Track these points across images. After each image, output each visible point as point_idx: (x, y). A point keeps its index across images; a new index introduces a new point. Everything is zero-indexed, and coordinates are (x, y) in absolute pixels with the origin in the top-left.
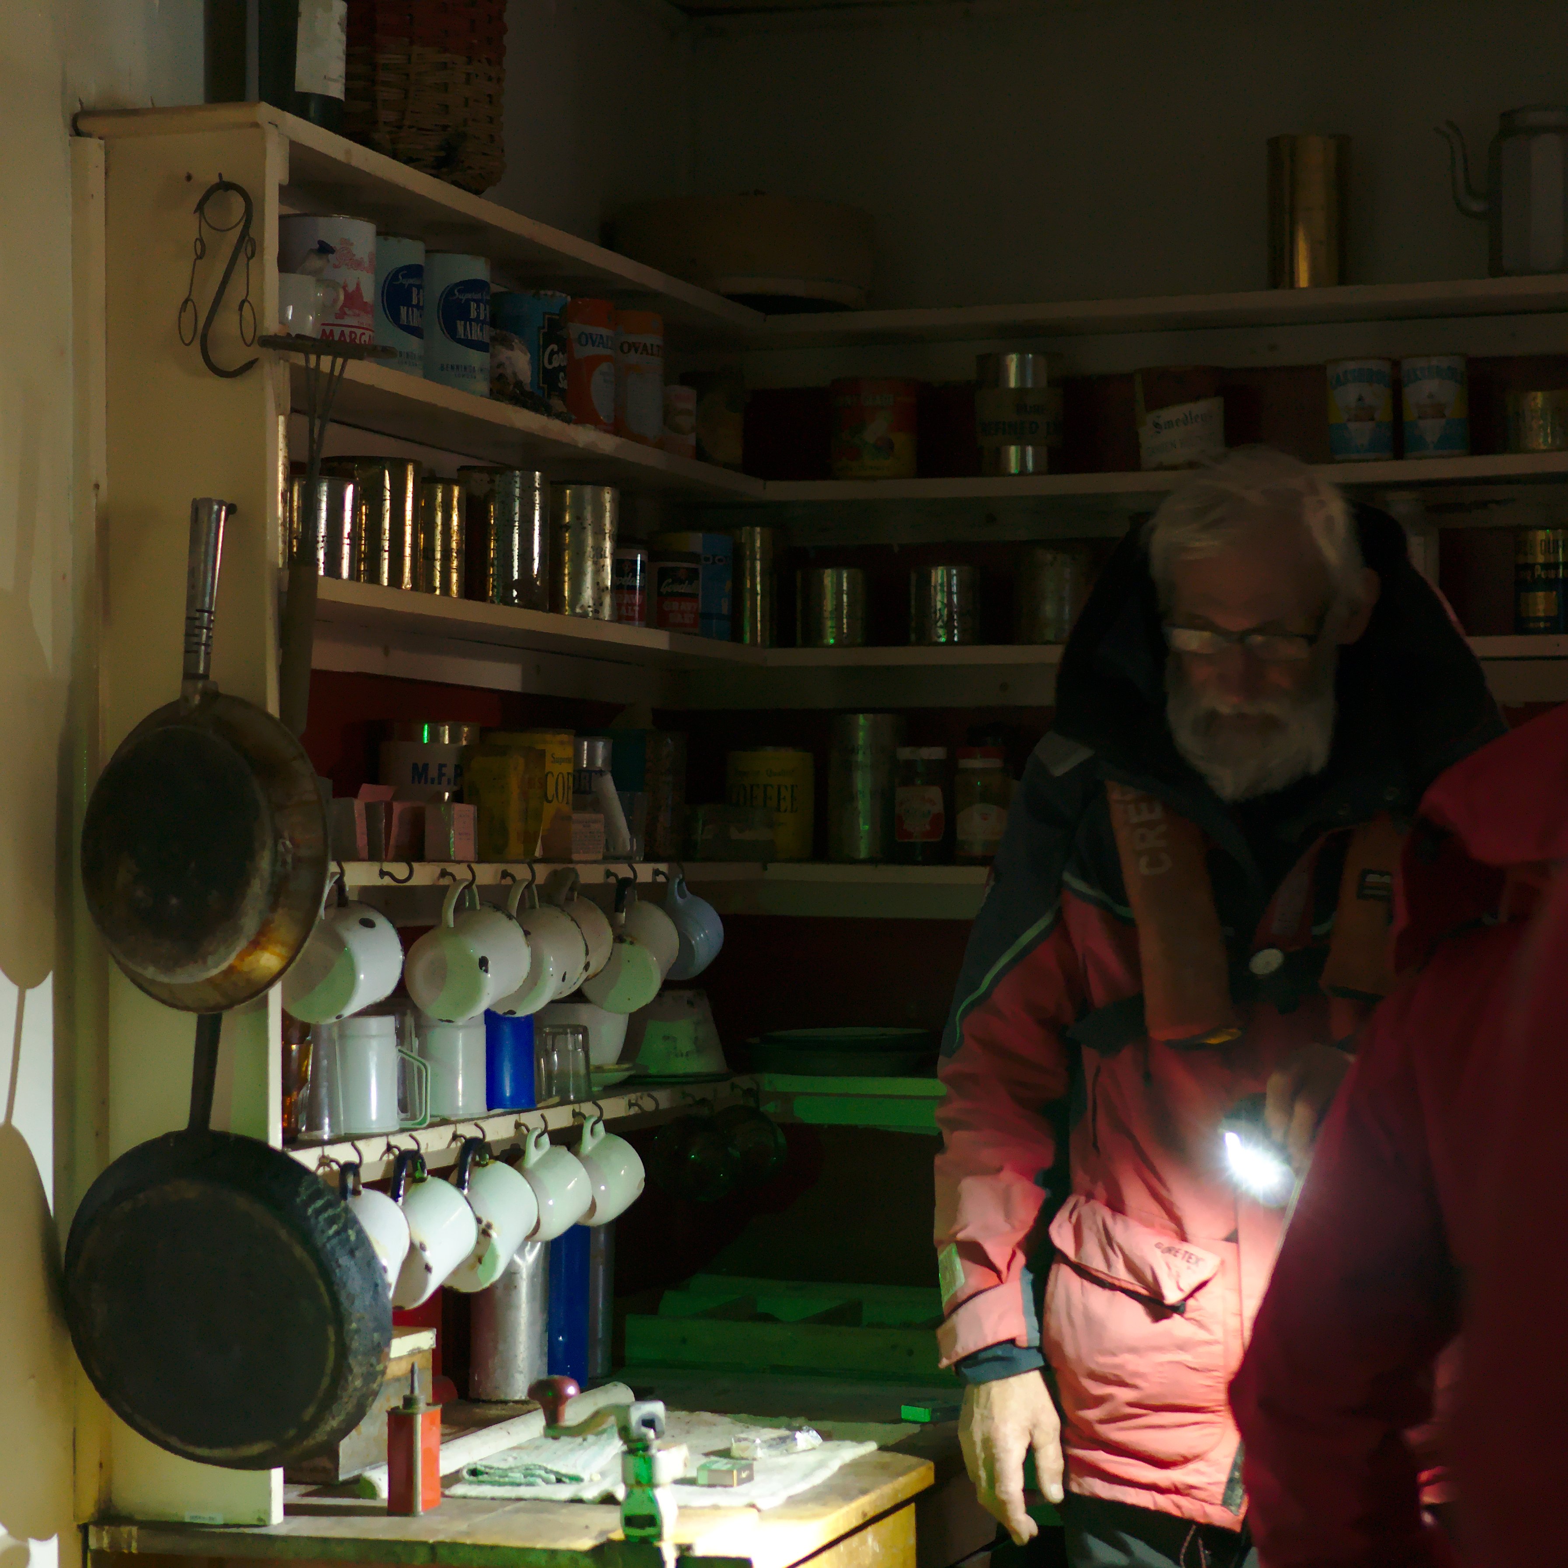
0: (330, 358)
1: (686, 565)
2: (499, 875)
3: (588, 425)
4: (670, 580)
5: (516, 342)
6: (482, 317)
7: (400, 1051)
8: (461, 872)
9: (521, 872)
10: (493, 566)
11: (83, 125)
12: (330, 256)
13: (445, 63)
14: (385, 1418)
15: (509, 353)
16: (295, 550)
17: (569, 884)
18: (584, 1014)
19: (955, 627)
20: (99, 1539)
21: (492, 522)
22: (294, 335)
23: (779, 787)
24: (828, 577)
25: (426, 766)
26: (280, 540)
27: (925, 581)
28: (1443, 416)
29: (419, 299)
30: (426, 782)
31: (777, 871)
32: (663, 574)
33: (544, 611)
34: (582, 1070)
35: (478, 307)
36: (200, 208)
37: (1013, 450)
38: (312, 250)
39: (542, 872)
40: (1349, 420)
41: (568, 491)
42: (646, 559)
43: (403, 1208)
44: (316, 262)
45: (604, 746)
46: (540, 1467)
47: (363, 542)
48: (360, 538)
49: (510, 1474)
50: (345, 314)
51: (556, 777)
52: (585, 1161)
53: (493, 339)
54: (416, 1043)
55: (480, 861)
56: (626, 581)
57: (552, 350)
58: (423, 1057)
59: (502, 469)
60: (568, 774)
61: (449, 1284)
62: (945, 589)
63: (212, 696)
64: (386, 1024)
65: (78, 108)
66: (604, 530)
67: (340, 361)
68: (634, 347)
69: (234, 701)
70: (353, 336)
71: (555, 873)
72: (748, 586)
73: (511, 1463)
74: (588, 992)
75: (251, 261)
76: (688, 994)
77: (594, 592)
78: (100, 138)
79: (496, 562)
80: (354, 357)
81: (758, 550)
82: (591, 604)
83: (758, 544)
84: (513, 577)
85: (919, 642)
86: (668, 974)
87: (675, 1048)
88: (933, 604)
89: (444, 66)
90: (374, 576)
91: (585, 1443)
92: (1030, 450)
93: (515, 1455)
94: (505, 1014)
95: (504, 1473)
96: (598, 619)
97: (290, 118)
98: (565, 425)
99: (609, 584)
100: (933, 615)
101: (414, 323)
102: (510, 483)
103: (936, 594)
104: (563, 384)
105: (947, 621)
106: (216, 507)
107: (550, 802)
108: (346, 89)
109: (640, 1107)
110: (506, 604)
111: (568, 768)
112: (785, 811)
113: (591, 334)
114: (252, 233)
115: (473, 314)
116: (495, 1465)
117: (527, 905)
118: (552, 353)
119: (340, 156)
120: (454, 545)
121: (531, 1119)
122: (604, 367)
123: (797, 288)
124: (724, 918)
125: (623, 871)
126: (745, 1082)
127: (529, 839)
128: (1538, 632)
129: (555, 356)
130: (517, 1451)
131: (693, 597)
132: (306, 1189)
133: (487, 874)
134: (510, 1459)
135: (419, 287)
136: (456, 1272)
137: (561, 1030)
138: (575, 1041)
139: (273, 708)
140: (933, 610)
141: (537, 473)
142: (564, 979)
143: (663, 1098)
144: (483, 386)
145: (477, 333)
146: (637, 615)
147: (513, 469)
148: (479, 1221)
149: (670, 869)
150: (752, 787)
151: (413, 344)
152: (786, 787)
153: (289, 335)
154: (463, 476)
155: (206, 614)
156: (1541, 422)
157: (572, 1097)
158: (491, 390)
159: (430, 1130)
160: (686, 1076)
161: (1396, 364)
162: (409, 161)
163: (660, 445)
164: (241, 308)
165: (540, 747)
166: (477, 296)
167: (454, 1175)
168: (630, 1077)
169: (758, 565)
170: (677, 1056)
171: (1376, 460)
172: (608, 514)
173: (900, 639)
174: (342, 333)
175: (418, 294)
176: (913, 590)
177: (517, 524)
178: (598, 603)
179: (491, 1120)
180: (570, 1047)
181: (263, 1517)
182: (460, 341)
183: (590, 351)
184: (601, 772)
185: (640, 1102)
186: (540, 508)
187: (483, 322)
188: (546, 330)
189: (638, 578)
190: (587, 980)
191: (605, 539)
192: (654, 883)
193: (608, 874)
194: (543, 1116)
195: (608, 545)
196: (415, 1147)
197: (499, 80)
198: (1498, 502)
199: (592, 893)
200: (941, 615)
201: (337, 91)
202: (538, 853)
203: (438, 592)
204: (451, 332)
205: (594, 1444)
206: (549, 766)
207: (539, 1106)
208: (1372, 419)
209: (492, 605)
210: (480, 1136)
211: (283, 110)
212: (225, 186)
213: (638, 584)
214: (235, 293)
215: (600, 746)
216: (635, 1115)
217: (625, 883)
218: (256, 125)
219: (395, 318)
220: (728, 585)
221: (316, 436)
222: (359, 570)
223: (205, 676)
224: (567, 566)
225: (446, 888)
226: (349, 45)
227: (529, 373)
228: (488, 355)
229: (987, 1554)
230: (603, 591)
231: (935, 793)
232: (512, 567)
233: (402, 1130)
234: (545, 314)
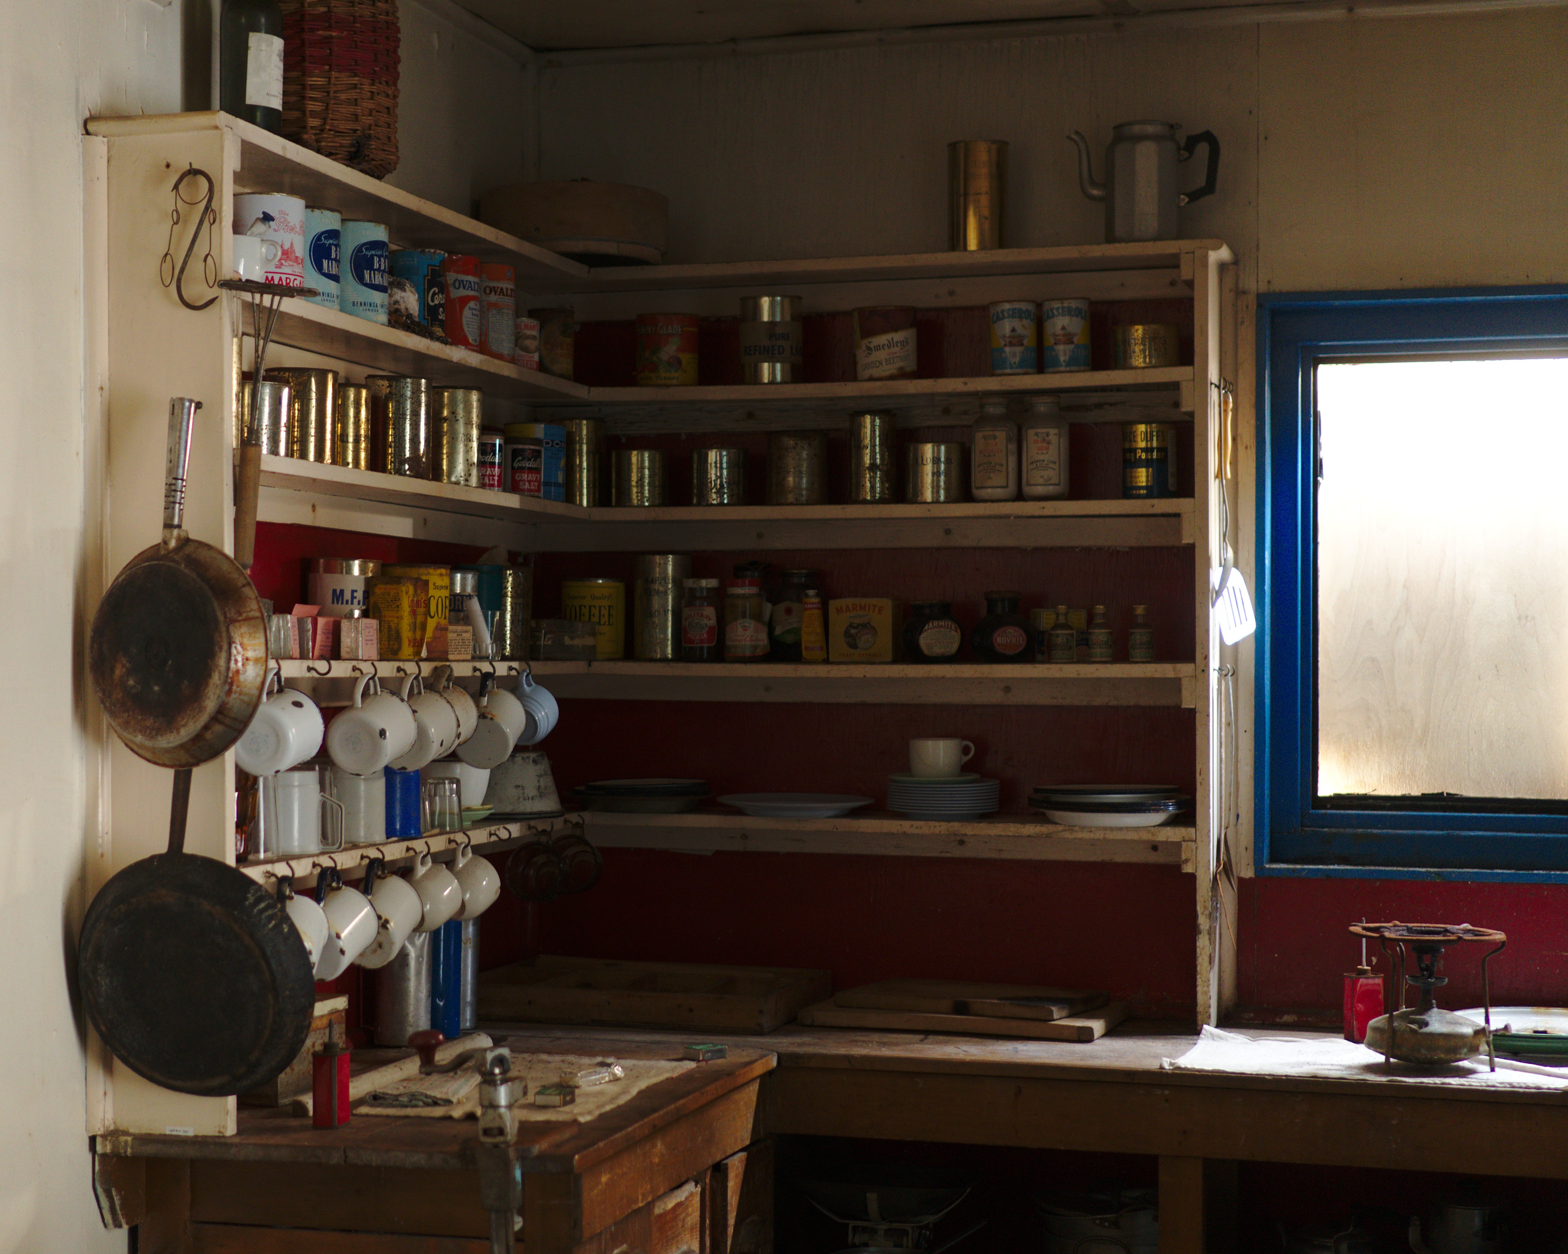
0: (270, 296)
1: (532, 447)
2: (395, 670)
3: (460, 346)
4: (520, 458)
5: (408, 286)
6: (382, 268)
7: (322, 796)
8: (367, 668)
9: (411, 668)
10: (391, 447)
11: (91, 127)
12: (271, 223)
13: (355, 84)
14: (310, 1058)
15: (403, 294)
16: (246, 435)
17: (446, 676)
18: (459, 770)
19: (725, 493)
20: (105, 1146)
21: (391, 415)
22: (244, 280)
23: (600, 607)
24: (634, 457)
25: (342, 591)
26: (234, 428)
27: (704, 460)
28: (1072, 343)
29: (336, 255)
30: (342, 603)
31: (599, 667)
32: (515, 454)
33: (428, 479)
34: (456, 810)
35: (380, 260)
36: (176, 187)
37: (766, 366)
38: (258, 219)
39: (427, 668)
40: (1005, 345)
41: (446, 394)
42: (502, 441)
43: (324, 909)
44: (260, 228)
45: (473, 577)
46: (422, 1094)
47: (296, 429)
48: (294, 427)
49: (400, 1099)
50: (282, 264)
51: (436, 598)
52: (458, 875)
53: (391, 284)
54: (335, 791)
55: (381, 660)
56: (489, 459)
57: (435, 291)
58: (340, 801)
59: (396, 379)
60: (446, 597)
61: (358, 962)
62: (718, 465)
63: (185, 541)
64: (311, 777)
65: (87, 115)
66: (472, 421)
67: (277, 298)
68: (493, 290)
69: (200, 544)
70: (288, 281)
71: (436, 668)
72: (578, 462)
73: (402, 1090)
74: (460, 753)
75: (213, 226)
76: (533, 755)
77: (464, 466)
78: (104, 137)
79: (393, 444)
80: (286, 296)
81: (584, 437)
82: (462, 474)
83: (585, 432)
84: (405, 455)
85: (699, 504)
86: (518, 741)
87: (524, 793)
88: (709, 477)
89: (355, 87)
90: (304, 455)
91: (456, 1076)
92: (778, 366)
93: (405, 1085)
94: (399, 769)
95: (396, 1097)
96: (467, 486)
97: (241, 123)
98: (444, 346)
99: (475, 460)
100: (710, 485)
101: (334, 272)
102: (403, 388)
103: (711, 469)
104: (441, 317)
105: (720, 489)
106: (187, 404)
107: (432, 617)
108: (284, 103)
109: (497, 836)
110: (401, 474)
111: (445, 593)
112: (604, 624)
113: (463, 281)
114: (214, 205)
115: (376, 266)
116: (390, 1092)
117: (416, 691)
118: (434, 294)
119: (278, 151)
120: (362, 432)
121: (419, 845)
122: (472, 304)
123: (611, 248)
124: (559, 701)
125: (486, 667)
126: (574, 817)
127: (417, 645)
128: (1139, 497)
129: (437, 296)
130: (406, 1082)
131: (537, 470)
132: (253, 896)
133: (387, 669)
134: (401, 1088)
135: (337, 246)
136: (362, 955)
137: (441, 781)
138: (451, 790)
139: (229, 549)
140: (709, 480)
141: (423, 381)
142: (441, 745)
143: (515, 830)
144: (383, 318)
145: (378, 280)
146: (496, 483)
147: (405, 377)
148: (379, 917)
149: (520, 666)
150: (580, 606)
151: (331, 286)
152: (605, 607)
153: (240, 280)
154: (369, 382)
155: (180, 481)
156: (1142, 347)
157: (448, 829)
158: (389, 320)
159: (344, 853)
160: (531, 813)
161: (1039, 306)
162: (329, 155)
163: (513, 360)
164: (205, 260)
165: (424, 578)
166: (379, 253)
167: (362, 886)
168: (491, 814)
169: (585, 447)
170: (524, 799)
171: (1025, 374)
172: (475, 410)
173: (685, 501)
174: (280, 279)
175: (336, 250)
176: (695, 466)
177: (408, 417)
178: (468, 475)
179: (389, 846)
180: (448, 793)
181: (222, 1130)
182: (366, 285)
183: (462, 292)
184: (470, 597)
185: (498, 833)
186: (426, 405)
187: (384, 271)
188: (429, 277)
189: (497, 456)
190: (459, 745)
191: (472, 428)
192: (509, 676)
193: (475, 669)
194: (426, 843)
195: (475, 433)
196: (333, 865)
197: (395, 97)
198: (1111, 405)
199: (462, 683)
200: (715, 485)
201: (276, 103)
202: (424, 654)
203: (350, 466)
204: (360, 279)
205: (461, 1077)
206: (432, 592)
207: (424, 835)
208: (1022, 345)
209: (390, 475)
210: (380, 856)
211: (237, 116)
212: (193, 172)
213: (497, 461)
214: (201, 249)
215: (470, 576)
216: (494, 842)
217: (487, 676)
218: (216, 128)
219: (319, 268)
220: (563, 463)
221: (260, 353)
222: (293, 450)
223: (179, 526)
224: (445, 447)
225: (356, 679)
226: (286, 70)
227: (417, 309)
228: (387, 294)
229: (743, 1155)
230: (471, 465)
231: (710, 611)
232: (405, 448)
233: (323, 853)
234: (429, 265)
